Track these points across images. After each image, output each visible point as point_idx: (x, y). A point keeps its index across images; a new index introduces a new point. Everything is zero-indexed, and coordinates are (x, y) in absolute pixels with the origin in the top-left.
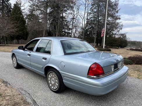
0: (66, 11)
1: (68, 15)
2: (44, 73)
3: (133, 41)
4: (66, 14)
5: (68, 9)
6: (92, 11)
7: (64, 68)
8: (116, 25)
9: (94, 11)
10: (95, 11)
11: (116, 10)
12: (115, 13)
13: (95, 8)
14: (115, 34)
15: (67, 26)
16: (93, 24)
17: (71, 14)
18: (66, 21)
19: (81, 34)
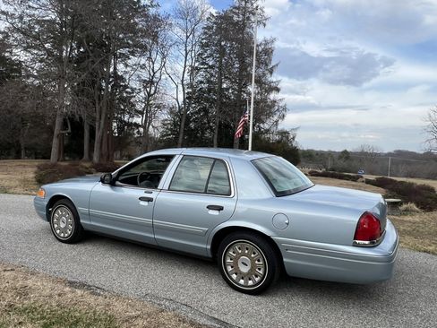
0: (125, 57)
1: (131, 69)
3: (305, 149)
4: (126, 66)
5: (133, 53)
6: (203, 64)
7: (285, 228)
8: (268, 106)
9: (207, 64)
10: (211, 64)
11: (267, 65)
12: (264, 75)
13: (211, 55)
14: (267, 131)
15: (130, 103)
16: (207, 100)
17: (143, 67)
18: (126, 87)
19: (171, 130)
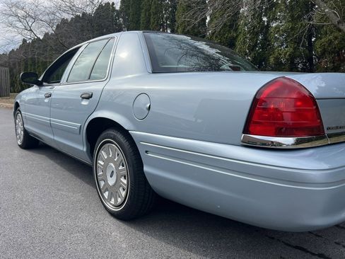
2: (85, 150)
7: (146, 115)
